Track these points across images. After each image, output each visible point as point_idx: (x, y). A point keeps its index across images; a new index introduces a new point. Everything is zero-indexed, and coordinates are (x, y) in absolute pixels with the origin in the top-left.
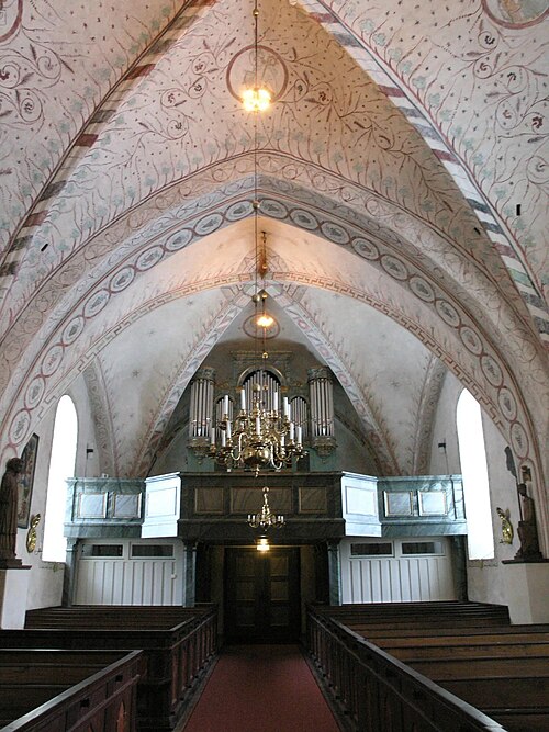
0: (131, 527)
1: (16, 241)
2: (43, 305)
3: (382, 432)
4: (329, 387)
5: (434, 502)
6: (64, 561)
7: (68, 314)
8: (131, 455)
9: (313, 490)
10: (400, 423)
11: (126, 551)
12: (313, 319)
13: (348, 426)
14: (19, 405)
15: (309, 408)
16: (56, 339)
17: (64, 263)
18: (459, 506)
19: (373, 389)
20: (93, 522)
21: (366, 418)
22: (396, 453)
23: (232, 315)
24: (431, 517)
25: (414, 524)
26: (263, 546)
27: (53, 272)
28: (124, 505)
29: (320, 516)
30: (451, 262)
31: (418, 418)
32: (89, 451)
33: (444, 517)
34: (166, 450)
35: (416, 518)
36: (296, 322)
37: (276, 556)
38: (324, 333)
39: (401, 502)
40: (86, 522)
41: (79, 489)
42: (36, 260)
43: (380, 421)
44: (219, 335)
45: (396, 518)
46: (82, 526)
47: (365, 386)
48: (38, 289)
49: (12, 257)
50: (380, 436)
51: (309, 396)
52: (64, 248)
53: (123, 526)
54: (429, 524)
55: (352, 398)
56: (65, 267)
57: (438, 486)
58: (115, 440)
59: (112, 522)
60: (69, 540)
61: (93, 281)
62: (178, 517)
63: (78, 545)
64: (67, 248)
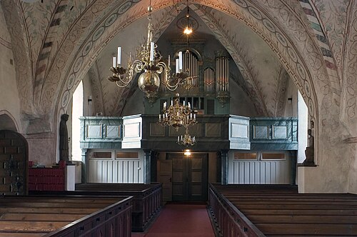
0: (116, 143)
1: (59, 8)
2: (73, 38)
3: (258, 89)
4: (227, 62)
5: (281, 132)
6: (81, 160)
7: (85, 41)
8: (112, 101)
9: (213, 125)
10: (269, 84)
11: (113, 155)
12: (217, 23)
13: (239, 84)
14: (65, 89)
15: (215, 74)
16: (80, 54)
17: (82, 15)
18: (295, 134)
19: (254, 63)
20: (95, 140)
21: (248, 81)
22: (266, 101)
23: (169, 21)
24: (279, 140)
25: (269, 144)
26: (188, 153)
27: (77, 20)
28: (112, 131)
29: (217, 138)
30: (282, 15)
31: (279, 82)
32: (89, 100)
33: (286, 140)
34: (132, 98)
35: (270, 140)
36: (208, 25)
37: (196, 158)
38: (224, 31)
39: (263, 131)
40: (92, 140)
41: (87, 123)
42: (68, 15)
43: (257, 83)
44: (162, 32)
45: (259, 140)
46: (89, 142)
47: (249, 62)
48: (70, 30)
49: (57, 16)
50: (256, 91)
51: (215, 67)
52: (81, 7)
53: (112, 142)
54: (277, 144)
55: (240, 69)
56: (82, 17)
57: (284, 123)
58: (102, 93)
59: (106, 140)
60: (83, 149)
61: (97, 23)
62: (141, 138)
63: (88, 152)
64: (83, 7)
